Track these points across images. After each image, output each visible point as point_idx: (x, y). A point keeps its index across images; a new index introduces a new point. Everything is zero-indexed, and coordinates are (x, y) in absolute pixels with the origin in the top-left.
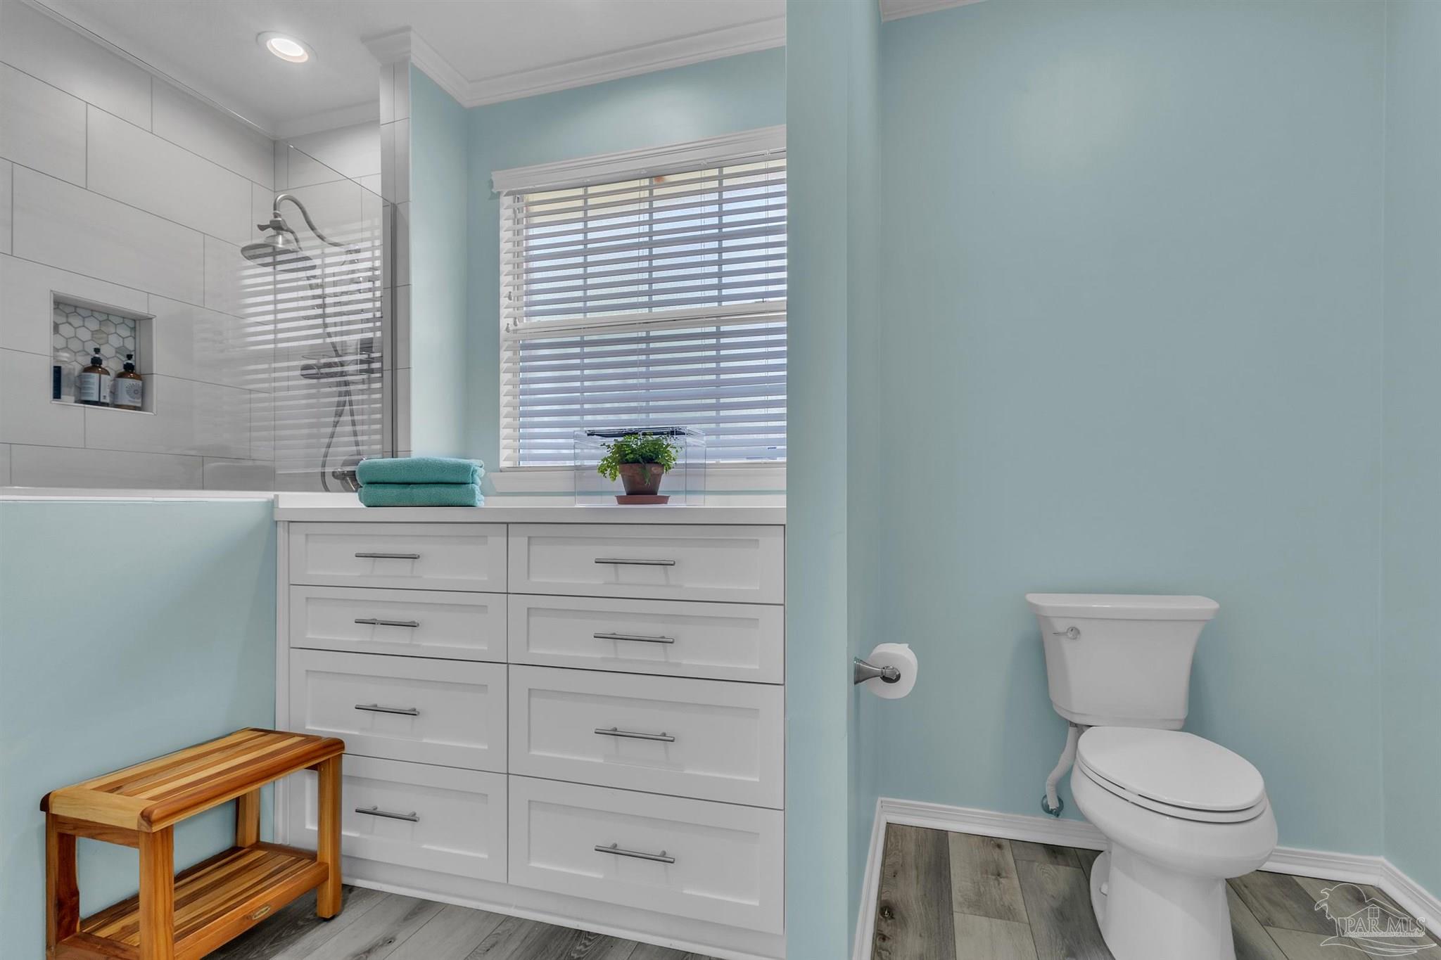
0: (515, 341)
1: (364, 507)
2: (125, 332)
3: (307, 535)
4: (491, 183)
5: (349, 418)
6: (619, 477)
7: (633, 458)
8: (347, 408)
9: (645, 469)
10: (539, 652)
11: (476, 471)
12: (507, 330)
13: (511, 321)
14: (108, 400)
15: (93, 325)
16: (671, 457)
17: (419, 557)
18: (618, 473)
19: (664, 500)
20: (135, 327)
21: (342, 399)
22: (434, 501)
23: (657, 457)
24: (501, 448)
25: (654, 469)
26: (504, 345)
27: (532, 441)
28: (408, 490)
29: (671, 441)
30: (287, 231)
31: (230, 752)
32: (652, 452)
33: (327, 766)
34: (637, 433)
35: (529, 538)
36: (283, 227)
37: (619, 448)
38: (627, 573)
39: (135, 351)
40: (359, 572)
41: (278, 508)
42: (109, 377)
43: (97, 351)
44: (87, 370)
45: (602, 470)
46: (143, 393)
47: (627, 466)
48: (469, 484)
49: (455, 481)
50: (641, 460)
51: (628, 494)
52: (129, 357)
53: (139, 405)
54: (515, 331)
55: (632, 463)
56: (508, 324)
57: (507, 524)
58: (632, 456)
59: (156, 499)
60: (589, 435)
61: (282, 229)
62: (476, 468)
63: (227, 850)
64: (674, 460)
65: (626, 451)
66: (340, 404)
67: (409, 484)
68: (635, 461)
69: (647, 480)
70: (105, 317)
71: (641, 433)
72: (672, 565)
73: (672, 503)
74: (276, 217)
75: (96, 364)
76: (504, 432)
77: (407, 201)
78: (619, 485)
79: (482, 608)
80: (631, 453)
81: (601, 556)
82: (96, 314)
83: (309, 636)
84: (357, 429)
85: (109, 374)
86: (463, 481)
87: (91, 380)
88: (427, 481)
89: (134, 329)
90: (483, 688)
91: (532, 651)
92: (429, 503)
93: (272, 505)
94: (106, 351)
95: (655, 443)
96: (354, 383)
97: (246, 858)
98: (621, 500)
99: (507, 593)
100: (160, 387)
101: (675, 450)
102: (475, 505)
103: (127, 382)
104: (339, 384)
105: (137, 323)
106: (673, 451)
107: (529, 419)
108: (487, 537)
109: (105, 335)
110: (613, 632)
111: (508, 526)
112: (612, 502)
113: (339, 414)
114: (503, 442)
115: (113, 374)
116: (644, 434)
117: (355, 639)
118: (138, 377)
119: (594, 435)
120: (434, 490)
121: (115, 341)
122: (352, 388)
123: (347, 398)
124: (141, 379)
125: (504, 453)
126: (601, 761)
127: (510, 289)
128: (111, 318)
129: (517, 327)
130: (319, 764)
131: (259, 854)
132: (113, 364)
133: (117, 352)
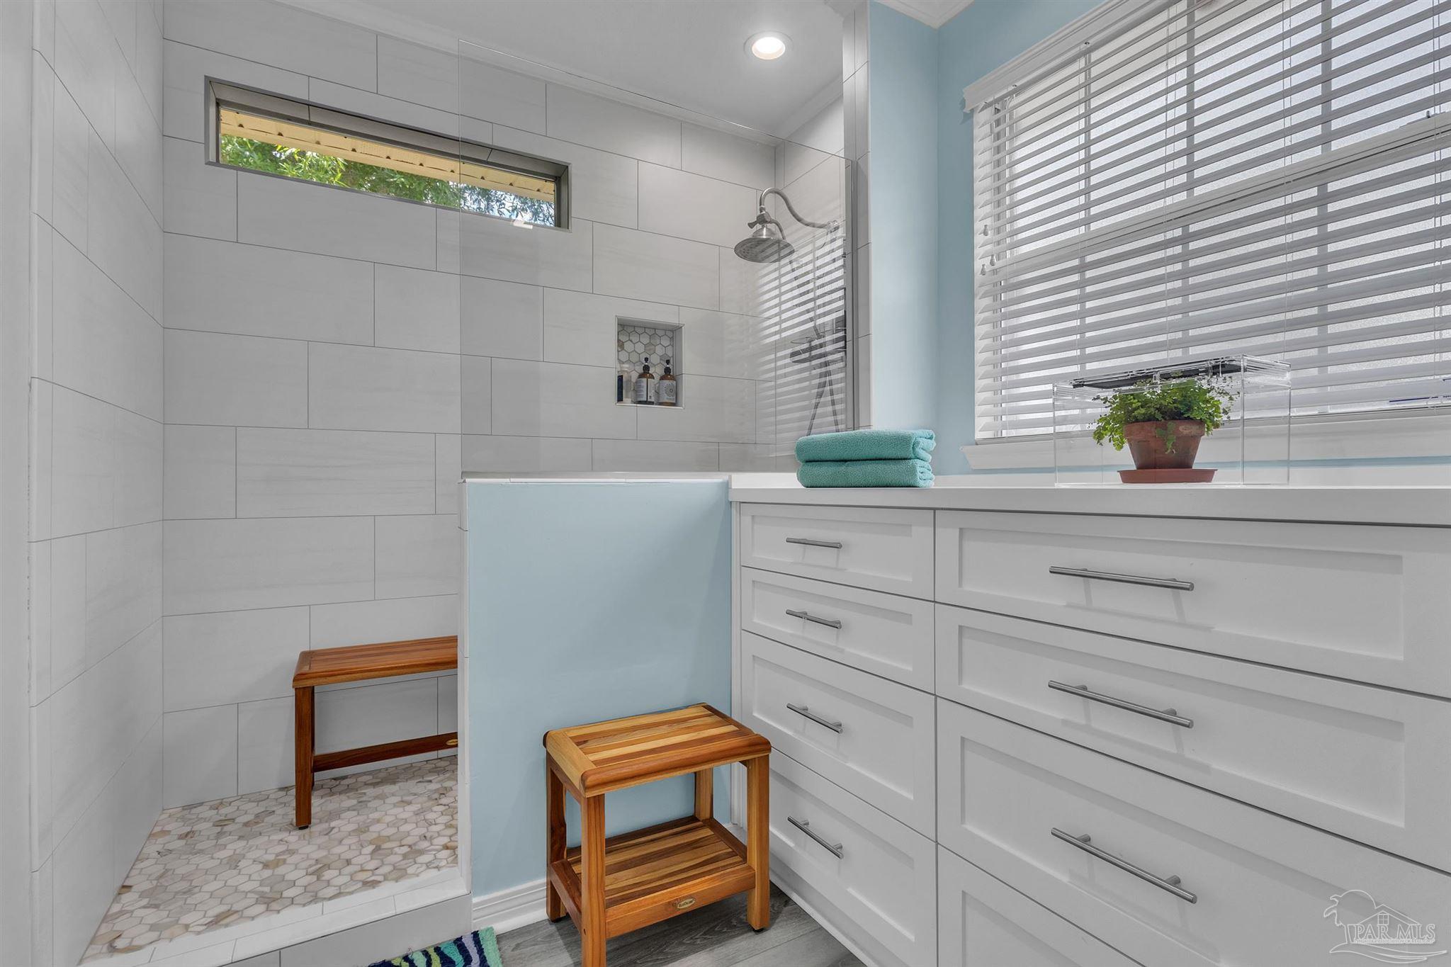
0: (995, 285)
1: (800, 486)
2: (666, 342)
3: (753, 516)
4: (963, 103)
5: (829, 398)
6: (1126, 446)
7: (1144, 414)
8: (828, 388)
9: (1166, 429)
10: (974, 689)
11: (918, 443)
12: (983, 273)
13: (987, 261)
14: (653, 400)
15: (645, 340)
16: (1218, 408)
17: (841, 546)
18: (1125, 440)
19: (1206, 475)
20: (673, 337)
21: (823, 380)
22: (871, 480)
23: (1190, 409)
24: (976, 416)
25: (1185, 429)
26: (979, 291)
27: (1014, 404)
28: (843, 468)
29: (1218, 382)
30: (770, 222)
31: (676, 727)
32: (1181, 403)
33: (754, 764)
34: (1151, 377)
35: (961, 530)
36: (767, 220)
37: (1124, 402)
38: (1104, 594)
39: (673, 357)
40: (789, 557)
41: (731, 488)
42: (653, 380)
43: (646, 359)
44: (641, 376)
45: (1099, 435)
46: (676, 392)
47: (1136, 426)
48: (910, 459)
49: (894, 456)
50: (1159, 416)
51: (1138, 468)
52: (668, 362)
53: (674, 402)
54: (995, 272)
55: (1143, 421)
56: (983, 265)
57: (935, 509)
58: (1143, 411)
59: (628, 480)
60: (1075, 386)
61: (766, 222)
62: (919, 439)
63: (689, 817)
64: (1225, 412)
65: (1132, 403)
66: (823, 385)
67: (845, 461)
68: (1149, 419)
69: (1169, 445)
70: (653, 332)
71: (1158, 375)
72: (1188, 589)
73: (1220, 482)
74: (761, 212)
75: (646, 372)
76: (979, 397)
77: (866, 154)
78: (1126, 458)
79: (905, 618)
80: (1142, 407)
81: (1061, 563)
82: (647, 330)
83: (756, 620)
84: (836, 408)
85: (654, 378)
86: (904, 456)
87: (642, 384)
88: (864, 457)
89: (672, 339)
90: (907, 720)
91: (965, 686)
92: (864, 483)
93: (727, 486)
94: (654, 359)
95: (1182, 389)
96: (834, 361)
97: (696, 833)
98: (1127, 477)
99: (935, 602)
100: (690, 384)
101: (1227, 398)
102: (917, 485)
103: (667, 382)
104: (821, 366)
105: (673, 332)
106: (1224, 401)
107: (1014, 377)
108: (911, 525)
109: (653, 347)
110: (1081, 684)
111: (935, 513)
112: (1113, 482)
113: (820, 395)
114: (979, 409)
115: (657, 377)
116: (1166, 377)
117: (789, 631)
118: (673, 378)
119: (1083, 385)
120: (870, 468)
121: (660, 350)
122: (830, 368)
123: (828, 379)
124: (675, 380)
125: (980, 422)
126: (1065, 879)
127: (988, 222)
128: (658, 332)
129: (996, 267)
130: (748, 760)
131: (707, 832)
132: (657, 371)
133: (661, 359)
